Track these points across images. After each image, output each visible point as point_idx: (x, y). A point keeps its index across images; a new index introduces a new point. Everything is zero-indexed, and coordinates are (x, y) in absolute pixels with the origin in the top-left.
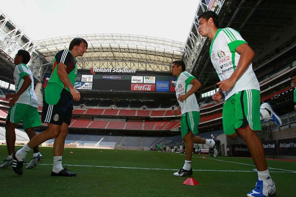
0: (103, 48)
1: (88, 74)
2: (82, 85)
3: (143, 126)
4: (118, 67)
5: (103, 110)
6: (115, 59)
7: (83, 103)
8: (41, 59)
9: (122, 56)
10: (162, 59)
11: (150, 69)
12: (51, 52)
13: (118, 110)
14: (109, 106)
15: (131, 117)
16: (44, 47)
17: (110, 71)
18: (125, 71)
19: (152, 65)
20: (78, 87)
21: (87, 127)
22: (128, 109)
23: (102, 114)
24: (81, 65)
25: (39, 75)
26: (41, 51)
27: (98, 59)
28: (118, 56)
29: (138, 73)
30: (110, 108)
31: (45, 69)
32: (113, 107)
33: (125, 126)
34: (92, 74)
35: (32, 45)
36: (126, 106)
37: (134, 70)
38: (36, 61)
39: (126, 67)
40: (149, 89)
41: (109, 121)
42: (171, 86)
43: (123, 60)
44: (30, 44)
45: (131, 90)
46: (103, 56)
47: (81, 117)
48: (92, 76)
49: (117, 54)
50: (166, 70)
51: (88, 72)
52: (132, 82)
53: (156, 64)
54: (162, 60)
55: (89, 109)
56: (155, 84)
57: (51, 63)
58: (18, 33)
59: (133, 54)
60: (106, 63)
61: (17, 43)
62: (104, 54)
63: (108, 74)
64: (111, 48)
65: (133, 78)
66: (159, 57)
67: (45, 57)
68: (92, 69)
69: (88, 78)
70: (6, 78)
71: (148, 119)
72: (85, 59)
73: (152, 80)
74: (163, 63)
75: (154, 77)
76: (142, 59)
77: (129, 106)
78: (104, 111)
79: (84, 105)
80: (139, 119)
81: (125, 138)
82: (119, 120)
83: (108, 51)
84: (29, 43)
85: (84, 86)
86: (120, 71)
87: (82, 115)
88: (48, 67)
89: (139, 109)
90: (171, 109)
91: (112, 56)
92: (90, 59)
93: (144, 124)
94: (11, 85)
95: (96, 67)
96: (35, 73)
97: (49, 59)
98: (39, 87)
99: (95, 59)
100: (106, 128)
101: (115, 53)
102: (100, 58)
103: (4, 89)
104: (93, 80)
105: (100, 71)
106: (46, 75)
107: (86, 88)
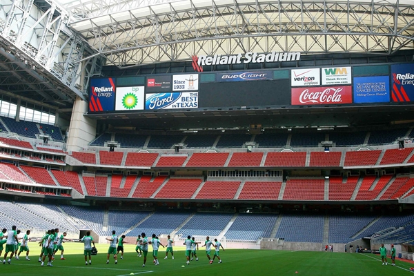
0: (217, 7)
1: (186, 72)
2: (175, 98)
3: (326, 192)
4: (257, 50)
5: (228, 154)
6: (248, 30)
7: (179, 141)
8: (79, 45)
9: (266, 21)
10: (366, 19)
11: (336, 49)
12: (99, 28)
13: (262, 154)
14: (240, 145)
15: (295, 169)
16: (83, 17)
17: (239, 62)
18: (275, 58)
19: (342, 39)
20: (166, 104)
21: (194, 197)
22: (288, 149)
23: (226, 165)
24: (169, 52)
25: (78, 82)
26: (79, 26)
27: (208, 35)
28: (255, 22)
29: (308, 60)
30: (242, 150)
31: (89, 67)
32: (250, 148)
33: (282, 191)
34: (195, 71)
35: (56, 14)
36: (283, 144)
37: (296, 52)
38: (69, 51)
39: (277, 49)
40: (336, 99)
41: (243, 181)
42: (394, 87)
43: (267, 31)
44: (53, 12)
45: (292, 104)
46: (218, 24)
47: (177, 172)
48: (196, 76)
49: (251, 18)
50: (378, 48)
51: (186, 67)
52: (294, 83)
53: (352, 33)
54: (369, 23)
55: (195, 155)
56: (352, 85)
57: (101, 52)
59: (291, 14)
60: (225, 44)
61: (26, 15)
62: (221, 22)
63: (232, 68)
64: (238, 5)
65: (296, 73)
66: (360, 15)
67: (87, 39)
68: (195, 59)
69: (187, 82)
70: (9, 93)
71: (336, 174)
72: (175, 37)
73: (344, 74)
74: (369, 31)
75: (349, 69)
76: (314, 23)
77: (289, 142)
78: (230, 157)
79: (181, 145)
80: (315, 174)
81: (279, 222)
82: (266, 179)
83: (230, 14)
84: (52, 10)
85: (179, 100)
86: (262, 59)
87: (179, 169)
88: (94, 62)
89: (315, 149)
90: (395, 145)
91: (241, 22)
92: (189, 37)
93: (327, 185)
94: (22, 109)
95: (205, 53)
96: (70, 79)
97: (97, 44)
98: (80, 108)
99: (199, 34)
100: (236, 198)
101: (247, 16)
102: (213, 32)
103: (7, 119)
104: (200, 85)
105: (214, 63)
106: (93, 82)
107: (185, 107)
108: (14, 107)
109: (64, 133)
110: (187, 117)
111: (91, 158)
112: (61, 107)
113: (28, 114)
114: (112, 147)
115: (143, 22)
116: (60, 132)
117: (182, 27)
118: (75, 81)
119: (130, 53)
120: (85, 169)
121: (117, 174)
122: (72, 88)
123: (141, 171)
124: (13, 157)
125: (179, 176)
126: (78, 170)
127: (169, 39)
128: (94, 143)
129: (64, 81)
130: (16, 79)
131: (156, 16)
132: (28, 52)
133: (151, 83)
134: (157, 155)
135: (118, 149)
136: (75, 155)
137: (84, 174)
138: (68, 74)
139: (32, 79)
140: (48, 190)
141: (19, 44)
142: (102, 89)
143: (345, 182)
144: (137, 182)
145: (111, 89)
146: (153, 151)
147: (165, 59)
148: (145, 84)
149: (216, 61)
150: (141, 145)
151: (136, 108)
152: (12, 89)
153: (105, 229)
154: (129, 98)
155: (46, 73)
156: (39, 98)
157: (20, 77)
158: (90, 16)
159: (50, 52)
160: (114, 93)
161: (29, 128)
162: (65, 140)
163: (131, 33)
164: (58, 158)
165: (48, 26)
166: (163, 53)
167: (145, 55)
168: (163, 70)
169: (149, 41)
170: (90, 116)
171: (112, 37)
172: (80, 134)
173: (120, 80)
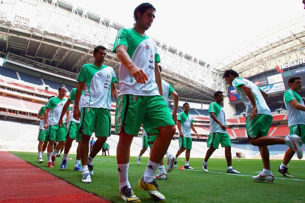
0: (282, 40)
1: (274, 74)
2: (271, 87)
7: (279, 108)
8: (220, 75)
16: (219, 63)
17: (304, 62)
20: (267, 91)
24: (263, 68)
26: (218, 68)
27: (282, 54)
35: (208, 65)
38: (216, 79)
46: (286, 48)
47: (281, 123)
51: (274, 72)
58: (195, 60)
60: (293, 55)
61: (197, 69)
62: (288, 46)
63: (301, 66)
64: (295, 35)
68: (278, 67)
69: (276, 79)
72: (265, 60)
79: (281, 109)
83: (291, 41)
84: (206, 65)
85: (274, 88)
87: (282, 121)
91: (300, 43)
92: (271, 58)
94: (203, 105)
95: (282, 63)
98: (226, 101)
99: (277, 55)
101: (302, 39)
102: (284, 52)
103: (199, 110)
104: (284, 78)
105: (289, 67)
107: (277, 91)
108: (200, 105)
110: (280, 96)
111: (235, 121)
115: (246, 58)
117: (266, 55)
118: (223, 88)
119: (243, 73)
120: (234, 126)
124: (203, 124)
125: (283, 124)
126: (231, 127)
127: (261, 62)
128: (236, 115)
130: (199, 94)
131: (252, 53)
132: (201, 83)
133: (257, 83)
136: (229, 120)
137: (234, 128)
138: (218, 87)
139: (205, 93)
141: (197, 80)
142: (235, 91)
147: (261, 71)
149: (290, 65)
152: (198, 98)
153: (248, 152)
155: (209, 89)
156: (209, 100)
157: (200, 93)
158: (222, 63)
159: (209, 81)
163: (242, 64)
165: (206, 71)
166: (259, 69)
167: (251, 72)
168: (262, 76)
169: (251, 65)
170: (231, 103)
172: (229, 111)
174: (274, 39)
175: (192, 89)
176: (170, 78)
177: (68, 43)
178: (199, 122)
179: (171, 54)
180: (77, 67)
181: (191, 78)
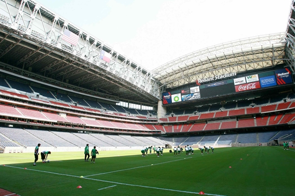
0: (202, 62)
1: (194, 86)
2: (192, 96)
3: (255, 123)
4: (219, 74)
5: (214, 113)
6: (215, 68)
7: (195, 110)
8: (157, 83)
9: (221, 64)
10: (261, 55)
11: (250, 69)
12: (163, 76)
13: (227, 112)
14: (218, 109)
15: (241, 116)
16: (157, 74)
17: (213, 80)
18: (226, 76)
19: (252, 65)
20: (189, 98)
21: (203, 130)
22: (237, 109)
23: (214, 117)
24: (188, 80)
26: (156, 77)
27: (200, 72)
28: (217, 65)
29: (240, 75)
30: (219, 111)
31: (161, 89)
32: (222, 110)
33: (237, 125)
35: (149, 74)
36: (235, 107)
37: (234, 73)
38: (154, 85)
39: (227, 73)
40: (254, 87)
41: (221, 122)
42: (278, 79)
43: (222, 67)
45: (236, 91)
46: (203, 68)
47: (196, 122)
48: (198, 87)
49: (215, 64)
50: (268, 65)
51: (194, 84)
52: (235, 84)
53: (256, 62)
54: (262, 57)
55: (202, 115)
56: (259, 81)
57: (165, 84)
58: (139, 69)
59: (230, 59)
60: (207, 74)
61: (140, 76)
62: (205, 67)
63: (211, 82)
64: (209, 60)
65: (235, 80)
66: (258, 54)
67: (160, 80)
68: (197, 81)
69: (195, 90)
71: (259, 116)
73: (255, 78)
74: (263, 59)
75: (257, 75)
76: (240, 61)
77: (237, 106)
79: (196, 112)
80: (250, 117)
81: (238, 136)
82: (230, 121)
83: (207, 63)
84: (147, 74)
85: (194, 96)
86: (222, 77)
87: (197, 120)
89: (248, 107)
90: (282, 102)
91: (212, 66)
92: (194, 74)
93: (255, 120)
94: (142, 106)
95: (200, 78)
96: (156, 95)
97: (163, 82)
98: (160, 104)
99: (197, 72)
100: (220, 129)
101: (213, 63)
102: (202, 71)
103: (138, 110)
104: (200, 90)
106: (163, 94)
107: (196, 98)
108: (140, 106)
109: (156, 112)
110: (197, 102)
111: (166, 120)
112: (154, 104)
113: (144, 108)
114: (172, 115)
115: (177, 72)
116: (154, 112)
117: (191, 71)
118: (157, 95)
119: (174, 83)
120: (165, 124)
121: (175, 124)
122: (157, 97)
123: (183, 122)
124: (141, 122)
126: (162, 124)
127: (187, 76)
128: (167, 115)
129: (154, 95)
130: (139, 97)
131: (181, 69)
132: (142, 88)
133: (183, 92)
134: (188, 116)
135: (175, 116)
136: (161, 119)
137: (164, 126)
138: (155, 93)
139: (144, 96)
140: (153, 132)
141: (139, 86)
142: (167, 96)
143: (263, 118)
144: (183, 126)
145: (169, 96)
146: (187, 115)
147: (187, 83)
148: (181, 93)
149: (205, 81)
150: (182, 113)
151: (179, 101)
152: (138, 100)
153: (174, 143)
154: (176, 98)
155: (148, 93)
156: (147, 102)
158: (160, 73)
159: (149, 87)
160: (171, 97)
161: (145, 112)
162: (157, 115)
163: (174, 76)
164: (155, 121)
165: (147, 79)
166: (185, 81)
167: (179, 83)
168: (186, 87)
169: (180, 78)
170: (164, 106)
171: (167, 78)
172: (161, 112)
173: (172, 92)
174: (197, 61)
175: (135, 93)
176: (117, 81)
177: (15, 36)
178: (138, 120)
179: (119, 61)
180: (23, 62)
181: (135, 84)
